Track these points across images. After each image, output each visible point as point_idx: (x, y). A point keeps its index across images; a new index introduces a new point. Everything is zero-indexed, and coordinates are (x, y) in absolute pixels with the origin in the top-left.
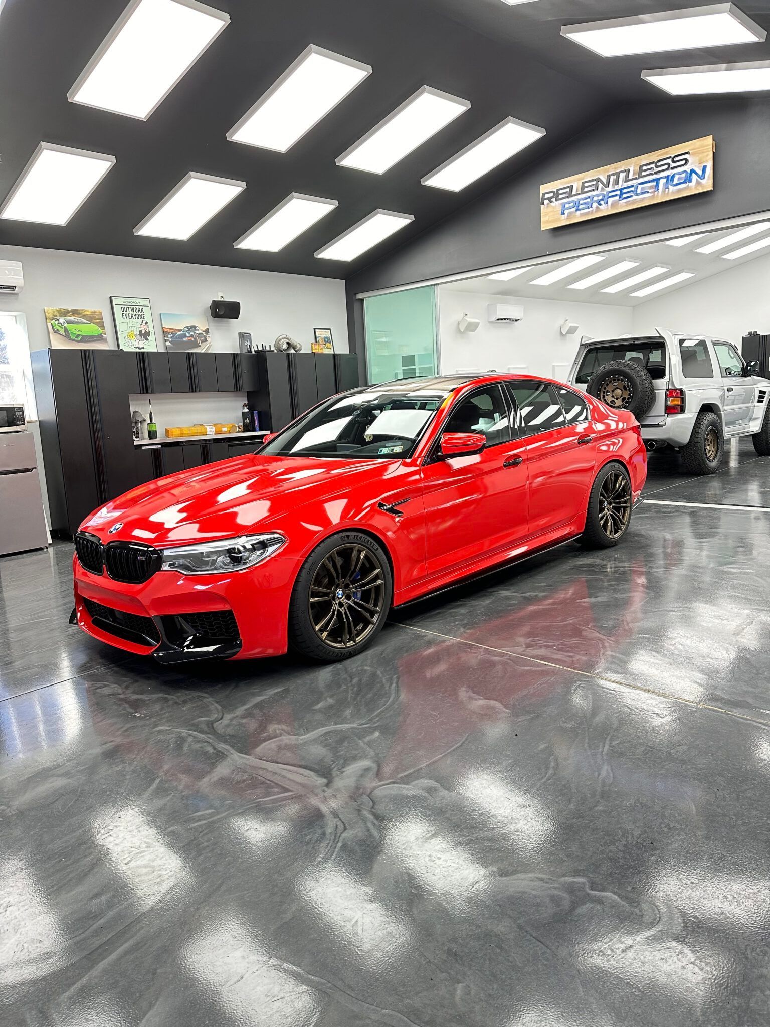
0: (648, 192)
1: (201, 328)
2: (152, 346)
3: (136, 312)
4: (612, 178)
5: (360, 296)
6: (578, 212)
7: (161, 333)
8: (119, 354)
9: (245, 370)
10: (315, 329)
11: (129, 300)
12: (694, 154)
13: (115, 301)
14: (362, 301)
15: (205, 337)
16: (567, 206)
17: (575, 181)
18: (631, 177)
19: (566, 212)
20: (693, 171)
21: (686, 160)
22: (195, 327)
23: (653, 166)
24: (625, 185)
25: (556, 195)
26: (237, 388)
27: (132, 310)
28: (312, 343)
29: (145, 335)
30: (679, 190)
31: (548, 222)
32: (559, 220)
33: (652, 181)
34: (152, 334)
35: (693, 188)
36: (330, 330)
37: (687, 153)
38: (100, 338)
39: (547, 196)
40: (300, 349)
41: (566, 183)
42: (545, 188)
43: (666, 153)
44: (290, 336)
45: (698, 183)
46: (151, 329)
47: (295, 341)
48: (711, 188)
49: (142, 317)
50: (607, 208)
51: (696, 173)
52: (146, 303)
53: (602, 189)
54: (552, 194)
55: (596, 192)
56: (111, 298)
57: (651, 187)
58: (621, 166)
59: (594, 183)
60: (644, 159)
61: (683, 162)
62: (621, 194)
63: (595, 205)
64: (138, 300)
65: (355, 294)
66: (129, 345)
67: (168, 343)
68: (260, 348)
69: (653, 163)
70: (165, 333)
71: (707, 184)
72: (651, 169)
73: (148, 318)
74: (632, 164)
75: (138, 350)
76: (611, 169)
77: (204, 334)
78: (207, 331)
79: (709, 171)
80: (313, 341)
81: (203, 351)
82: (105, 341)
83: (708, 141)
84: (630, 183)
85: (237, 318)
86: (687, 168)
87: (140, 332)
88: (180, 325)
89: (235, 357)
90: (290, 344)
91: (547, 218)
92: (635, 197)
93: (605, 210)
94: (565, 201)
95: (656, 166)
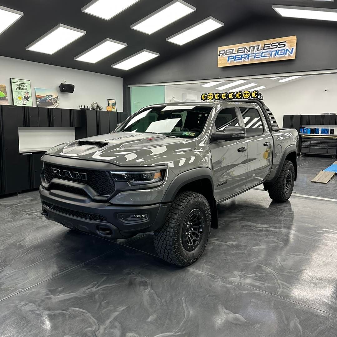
0: (267, 56)
1: (55, 96)
2: (30, 104)
3: (23, 86)
4: (251, 48)
5: (129, 86)
6: (235, 61)
7: (35, 98)
8: (13, 108)
9: (75, 117)
10: (108, 99)
11: (20, 81)
12: (288, 42)
13: (12, 81)
14: (130, 88)
15: (56, 100)
16: (230, 58)
17: (235, 47)
18: (260, 49)
19: (230, 60)
20: (287, 50)
22: (51, 96)
23: (270, 45)
25: (226, 52)
26: (71, 125)
27: (21, 86)
28: (107, 106)
29: (27, 98)
30: (281, 57)
31: (221, 64)
32: (226, 63)
34: (30, 98)
35: (287, 57)
36: (115, 100)
37: (286, 42)
38: (4, 99)
39: (221, 52)
40: (102, 109)
41: (231, 47)
42: (220, 49)
43: (276, 41)
44: (96, 101)
45: (289, 55)
46: (30, 95)
47: (100, 105)
48: (295, 58)
49: (26, 89)
50: (248, 61)
51: (289, 51)
52: (28, 82)
53: (247, 52)
54: (224, 52)
55: (243, 54)
56: (10, 79)
57: (269, 54)
58: (255, 43)
59: (243, 49)
60: (266, 42)
61: (284, 46)
62: (255, 56)
63: (243, 59)
64: (25, 81)
65: (127, 85)
66: (18, 103)
67: (38, 103)
68: (83, 107)
69: (270, 44)
70: (37, 98)
71: (293, 56)
72: (269, 46)
73: (29, 90)
74: (261, 43)
75: (23, 105)
76: (251, 44)
77: (56, 99)
78: (57, 98)
79: (294, 51)
80: (107, 105)
81: (55, 108)
82: (7, 100)
83: (295, 38)
84: (259, 51)
85: (72, 92)
87: (25, 96)
88: (44, 94)
89: (71, 111)
90: (98, 106)
91: (221, 62)
92: (261, 58)
93: (247, 62)
94: (230, 55)
95: (272, 46)
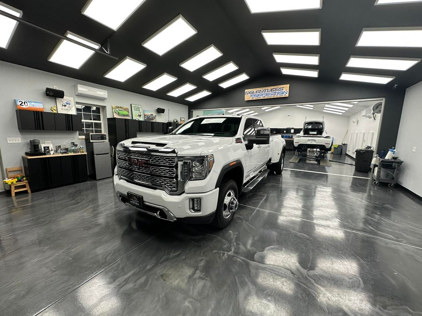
1: (154, 115)
2: (142, 119)
3: (138, 109)
5: (192, 110)
6: (255, 98)
7: (144, 115)
8: (133, 121)
10: (181, 118)
11: (136, 105)
12: (285, 88)
13: (132, 105)
14: (192, 112)
16: (252, 96)
17: (255, 90)
18: (269, 91)
19: (252, 97)
20: (284, 92)
21: (283, 89)
22: (152, 115)
23: (275, 89)
24: (267, 92)
25: (250, 93)
26: (163, 132)
27: (137, 108)
29: (140, 116)
30: (280, 96)
32: (250, 98)
33: (274, 93)
34: (142, 115)
35: (284, 96)
36: (184, 118)
37: (283, 88)
38: (128, 116)
39: (247, 92)
41: (252, 90)
42: (246, 91)
43: (278, 87)
44: (176, 118)
45: (285, 94)
46: (141, 114)
47: (178, 120)
48: (288, 96)
49: (139, 111)
52: (141, 107)
53: (261, 93)
54: (248, 92)
55: (259, 93)
56: (131, 104)
57: (274, 94)
58: (266, 88)
59: (260, 91)
60: (272, 87)
62: (266, 94)
63: (259, 96)
64: (139, 106)
66: (136, 118)
67: (146, 118)
68: (169, 121)
70: (145, 116)
71: (287, 95)
73: (141, 111)
74: (269, 88)
75: (138, 120)
76: (264, 88)
78: (155, 116)
79: (288, 92)
80: (180, 121)
81: (154, 121)
82: (129, 116)
83: (288, 85)
84: (268, 92)
85: (164, 113)
86: (283, 91)
87: (139, 115)
88: (149, 114)
89: (163, 123)
90: (177, 121)
91: (246, 98)
92: (270, 96)
93: (262, 98)
94: (252, 94)
95: (276, 89)
